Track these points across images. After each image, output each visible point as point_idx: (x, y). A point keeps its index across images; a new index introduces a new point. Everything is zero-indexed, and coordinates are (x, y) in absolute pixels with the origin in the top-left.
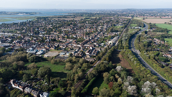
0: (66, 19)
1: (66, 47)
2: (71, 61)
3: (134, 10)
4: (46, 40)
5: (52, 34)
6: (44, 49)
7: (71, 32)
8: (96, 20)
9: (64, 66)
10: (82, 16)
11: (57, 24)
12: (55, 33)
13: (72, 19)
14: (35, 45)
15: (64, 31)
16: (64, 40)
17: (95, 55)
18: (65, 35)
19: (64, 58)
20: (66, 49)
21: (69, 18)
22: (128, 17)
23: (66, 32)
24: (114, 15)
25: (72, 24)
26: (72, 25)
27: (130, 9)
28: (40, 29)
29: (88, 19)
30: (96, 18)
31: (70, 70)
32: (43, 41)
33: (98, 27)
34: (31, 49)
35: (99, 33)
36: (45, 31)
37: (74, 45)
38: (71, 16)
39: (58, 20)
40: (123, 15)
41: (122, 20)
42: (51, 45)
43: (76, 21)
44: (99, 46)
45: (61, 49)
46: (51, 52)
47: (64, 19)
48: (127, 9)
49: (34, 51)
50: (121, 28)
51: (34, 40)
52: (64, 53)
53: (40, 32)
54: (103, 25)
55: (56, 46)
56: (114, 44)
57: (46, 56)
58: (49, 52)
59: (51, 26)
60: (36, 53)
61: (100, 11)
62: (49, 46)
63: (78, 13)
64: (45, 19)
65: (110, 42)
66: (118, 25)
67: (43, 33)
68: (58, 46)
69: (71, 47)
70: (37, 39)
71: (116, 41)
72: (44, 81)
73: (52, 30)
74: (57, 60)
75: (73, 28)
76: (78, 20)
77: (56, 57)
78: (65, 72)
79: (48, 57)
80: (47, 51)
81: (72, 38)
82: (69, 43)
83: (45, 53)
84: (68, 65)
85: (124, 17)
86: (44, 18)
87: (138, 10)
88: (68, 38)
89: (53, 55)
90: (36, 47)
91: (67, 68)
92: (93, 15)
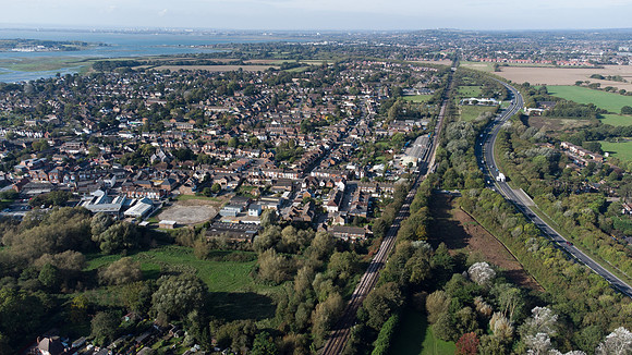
0: (211, 69)
1: (240, 184)
2: (275, 243)
3: (454, 36)
4: (154, 157)
5: (170, 128)
6: (151, 195)
7: (244, 119)
8: (325, 73)
9: (250, 265)
10: (268, 56)
11: (180, 86)
12: (182, 126)
13: (236, 68)
14: (111, 176)
15: (214, 117)
16: (226, 153)
17: (364, 215)
18: (222, 133)
19: (241, 229)
20: (241, 190)
21: (221, 64)
22: (440, 62)
23: (226, 121)
24: (385, 52)
25: (238, 88)
26: (242, 93)
27: (438, 32)
28: (118, 110)
29: (295, 70)
30: (323, 67)
31: (281, 283)
32: (140, 158)
33: (340, 99)
34: (100, 194)
35: (352, 123)
36: (140, 119)
37: (272, 173)
38: (225, 55)
39: (182, 71)
40: (419, 54)
41: (422, 71)
42: (180, 177)
43: (251, 76)
44: (369, 175)
45: (222, 192)
46: (185, 203)
47: (203, 68)
48: (428, 32)
49: (116, 204)
50: (430, 103)
51: (106, 157)
52: (239, 210)
53: (118, 123)
54: (360, 93)
55: (202, 177)
56: (423, 167)
57: (166, 222)
58: (177, 207)
59: (162, 98)
60: (125, 213)
61: (332, 36)
62: (171, 181)
63: (253, 47)
64: (128, 66)
65: (406, 160)
66: (411, 92)
67: (133, 124)
68: (209, 179)
69: (261, 183)
70: (116, 151)
71: (427, 154)
72: (182, 334)
73: (166, 114)
74: (216, 238)
75: (249, 104)
76: (259, 73)
77: (208, 226)
78: (260, 293)
79: (175, 226)
80: (167, 201)
81: (255, 145)
82: (247, 167)
83: (160, 211)
84: (269, 261)
85: (425, 61)
86: (124, 64)
87: (467, 35)
88: (238, 144)
89: (193, 219)
90: (117, 185)
91: (265, 273)
92: (310, 53)
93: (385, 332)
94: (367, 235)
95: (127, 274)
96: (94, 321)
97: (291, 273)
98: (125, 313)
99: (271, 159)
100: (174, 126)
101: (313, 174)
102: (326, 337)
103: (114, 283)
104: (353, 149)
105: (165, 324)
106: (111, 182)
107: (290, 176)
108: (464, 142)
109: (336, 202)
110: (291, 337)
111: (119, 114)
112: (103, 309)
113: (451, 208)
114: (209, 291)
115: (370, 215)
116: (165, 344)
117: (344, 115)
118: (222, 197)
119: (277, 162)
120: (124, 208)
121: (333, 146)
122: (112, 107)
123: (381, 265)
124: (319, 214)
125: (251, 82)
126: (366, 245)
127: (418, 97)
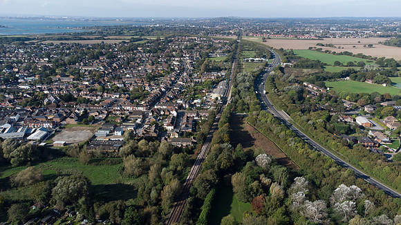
0: (83, 42)
1: (107, 115)
2: (134, 151)
3: (237, 21)
4: (46, 100)
5: (56, 81)
6: (46, 125)
7: (107, 74)
8: (159, 44)
9: (118, 167)
10: (120, 34)
11: (62, 54)
12: (65, 80)
13: (99, 42)
14: (15, 114)
15: (87, 73)
16: (97, 96)
18: (93, 83)
19: (110, 144)
20: (109, 119)
21: (89, 39)
22: (230, 37)
23: (95, 75)
24: (196, 31)
25: (102, 54)
26: (105, 57)
27: (227, 18)
28: (17, 70)
29: (139, 42)
30: (157, 40)
31: (140, 176)
32: (36, 101)
33: (170, 60)
34: (8, 126)
35: (179, 75)
36: (34, 76)
37: (129, 108)
38: (91, 34)
39: (62, 44)
40: (217, 32)
41: (220, 43)
42: (66, 113)
43: (110, 46)
44: (191, 106)
45: (95, 121)
46: (70, 129)
47: (77, 42)
48: (221, 18)
49: (20, 133)
50: (226, 61)
51: (10, 101)
52: (108, 132)
53: (18, 78)
54: (182, 56)
55: (81, 112)
56: (224, 100)
57: (58, 142)
58: (65, 132)
59: (49, 62)
60: (28, 138)
61: (162, 21)
62: (60, 115)
63: (110, 28)
64: (22, 41)
65: (214, 96)
66: (214, 55)
67: (30, 79)
68: (86, 113)
69: (122, 114)
70: (17, 97)
71: (226, 92)
72: (74, 214)
73: (53, 72)
74: (94, 150)
75: (110, 64)
76: (115, 44)
77: (88, 143)
78: (126, 183)
79: (65, 144)
80: (58, 128)
81: (116, 90)
82: (112, 104)
83: (53, 135)
84: (131, 163)
85: (221, 36)
86: (18, 39)
87: (245, 20)
88: (104, 90)
89: (77, 139)
90: (20, 120)
91: (129, 170)
92: (149, 32)
93: (207, 200)
94: (193, 142)
95: (32, 178)
96: (10, 211)
97: (145, 170)
98: (32, 204)
99: (128, 98)
100: (59, 80)
101: (156, 107)
102: (171, 207)
103: (22, 185)
104: (180, 91)
105: (62, 208)
106: (16, 118)
107: (141, 109)
108: (248, 84)
109: (172, 124)
110: (148, 209)
111: (18, 73)
112: (17, 202)
113: (242, 123)
114: (92, 184)
115: (194, 130)
116: (63, 222)
117: (173, 70)
118: (96, 124)
119: (132, 100)
120: (27, 134)
121: (168, 89)
122: (12, 68)
123: (202, 160)
124: (161, 132)
125: (110, 50)
126: (192, 149)
127: (218, 58)
